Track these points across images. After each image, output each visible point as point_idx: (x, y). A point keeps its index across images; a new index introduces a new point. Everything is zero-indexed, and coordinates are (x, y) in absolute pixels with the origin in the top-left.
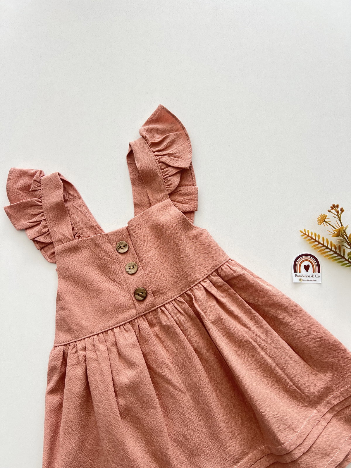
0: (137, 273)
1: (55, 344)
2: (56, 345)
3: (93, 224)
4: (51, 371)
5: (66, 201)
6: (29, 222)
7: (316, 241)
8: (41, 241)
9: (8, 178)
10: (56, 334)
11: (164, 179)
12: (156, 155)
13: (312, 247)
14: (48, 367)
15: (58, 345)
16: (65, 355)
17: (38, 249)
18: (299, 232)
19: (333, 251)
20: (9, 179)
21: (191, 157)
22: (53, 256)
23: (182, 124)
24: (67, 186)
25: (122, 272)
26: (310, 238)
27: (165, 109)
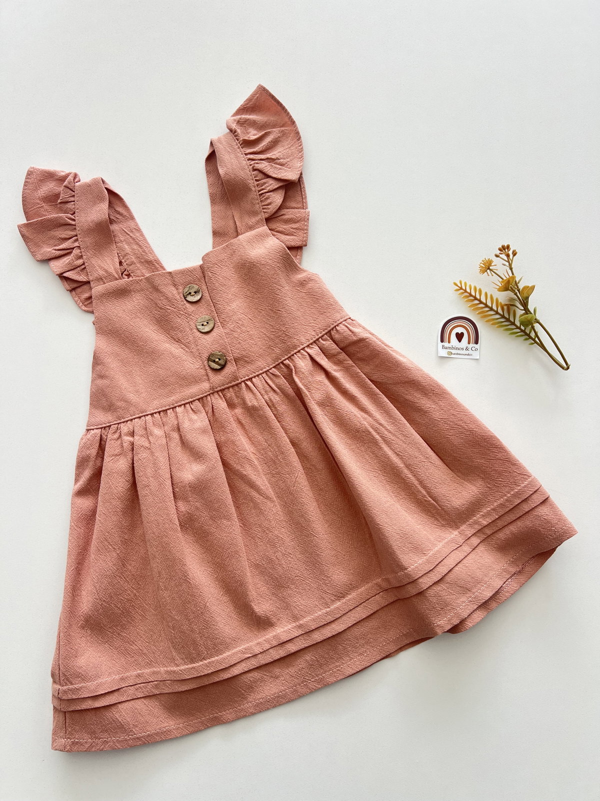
0: (212, 332)
1: (88, 426)
2: (90, 428)
3: (151, 258)
4: (81, 463)
5: (111, 221)
6: (55, 250)
7: (476, 299)
8: (73, 278)
9: (26, 182)
10: (90, 413)
11: (259, 195)
12: (249, 159)
13: (469, 307)
14: (77, 459)
15: (92, 428)
16: (103, 442)
17: (67, 291)
18: (453, 284)
19: (500, 314)
20: (26, 184)
21: (302, 166)
22: (90, 301)
23: (291, 117)
24: (114, 200)
25: (191, 330)
26: (468, 295)
27: (267, 91)
